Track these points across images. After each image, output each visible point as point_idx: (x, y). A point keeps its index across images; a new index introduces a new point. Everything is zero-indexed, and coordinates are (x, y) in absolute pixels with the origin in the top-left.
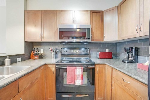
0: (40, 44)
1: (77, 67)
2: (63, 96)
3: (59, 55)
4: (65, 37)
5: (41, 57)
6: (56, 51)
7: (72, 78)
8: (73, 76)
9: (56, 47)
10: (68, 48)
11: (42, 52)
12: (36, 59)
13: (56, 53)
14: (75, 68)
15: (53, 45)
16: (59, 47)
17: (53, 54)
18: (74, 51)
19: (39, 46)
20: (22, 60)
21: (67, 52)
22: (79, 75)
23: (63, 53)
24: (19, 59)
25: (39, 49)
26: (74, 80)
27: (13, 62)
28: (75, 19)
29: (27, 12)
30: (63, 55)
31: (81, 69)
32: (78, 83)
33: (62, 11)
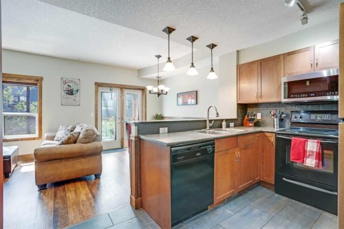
0: (256, 105)
1: (309, 140)
2: (284, 179)
3: (287, 124)
4: (294, 94)
5: (257, 124)
6: (281, 116)
7: (299, 153)
8: (302, 151)
9: (283, 110)
10: (306, 112)
11: (259, 116)
12: (251, 126)
13: (281, 120)
14: (306, 141)
15: (276, 107)
16: (288, 110)
17: (276, 121)
18: (316, 117)
19: (255, 109)
20: (235, 126)
21: (301, 118)
22: (313, 152)
23: (294, 120)
24: (232, 124)
25: (255, 113)
26: (302, 157)
27: (228, 126)
28: (316, 61)
29: (239, 67)
30: (293, 123)
31: (318, 142)
32: (311, 162)
33: (290, 54)
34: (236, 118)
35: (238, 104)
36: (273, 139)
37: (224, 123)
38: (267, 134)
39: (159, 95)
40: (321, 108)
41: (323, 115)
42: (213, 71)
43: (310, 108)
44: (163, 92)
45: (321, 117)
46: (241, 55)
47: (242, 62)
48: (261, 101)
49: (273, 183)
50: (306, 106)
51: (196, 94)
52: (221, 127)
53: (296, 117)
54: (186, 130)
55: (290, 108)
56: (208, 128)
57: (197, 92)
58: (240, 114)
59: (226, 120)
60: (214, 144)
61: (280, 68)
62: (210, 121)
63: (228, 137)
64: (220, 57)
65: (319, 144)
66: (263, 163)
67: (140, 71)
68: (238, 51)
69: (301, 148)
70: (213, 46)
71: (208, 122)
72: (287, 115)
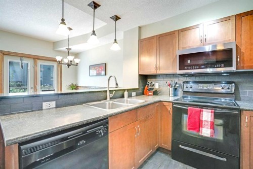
0: (154, 76)
1: (204, 110)
2: (180, 146)
3: (180, 93)
4: (187, 66)
5: (156, 93)
6: (175, 86)
7: (195, 123)
8: (197, 120)
9: (176, 80)
11: (157, 86)
12: (150, 95)
13: (175, 89)
14: (201, 111)
15: (171, 78)
16: (180, 81)
17: (171, 89)
18: (203, 87)
19: (154, 79)
20: (137, 95)
21: (191, 87)
22: (207, 122)
23: (185, 89)
24: (134, 94)
25: (153, 83)
26: (198, 126)
27: (130, 96)
28: (204, 38)
29: (141, 42)
30: (185, 92)
31: (212, 112)
32: (206, 132)
33: (183, 30)
34: (138, 87)
35: (140, 75)
36: (170, 108)
37: (126, 94)
38: (165, 103)
39: (69, 66)
40: (206, 79)
41: (208, 85)
42: (117, 42)
43: (197, 79)
44: (72, 63)
45: (207, 87)
46: (143, 31)
47: (143, 37)
48: (159, 72)
49: (170, 149)
50: (194, 77)
51: (105, 66)
52: (123, 96)
53: (187, 87)
54: (81, 103)
55: (182, 79)
56: (108, 99)
57: (106, 64)
58: (141, 84)
59: (128, 90)
60: (107, 123)
61: (175, 43)
62: (111, 92)
63: (126, 111)
64: (124, 32)
65: (213, 114)
66: (161, 130)
67: (54, 44)
68: (140, 28)
69: (197, 118)
70: (117, 18)
71: (108, 93)
72: (180, 85)
